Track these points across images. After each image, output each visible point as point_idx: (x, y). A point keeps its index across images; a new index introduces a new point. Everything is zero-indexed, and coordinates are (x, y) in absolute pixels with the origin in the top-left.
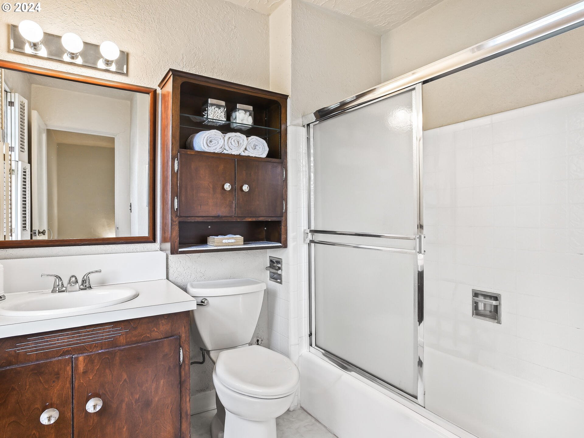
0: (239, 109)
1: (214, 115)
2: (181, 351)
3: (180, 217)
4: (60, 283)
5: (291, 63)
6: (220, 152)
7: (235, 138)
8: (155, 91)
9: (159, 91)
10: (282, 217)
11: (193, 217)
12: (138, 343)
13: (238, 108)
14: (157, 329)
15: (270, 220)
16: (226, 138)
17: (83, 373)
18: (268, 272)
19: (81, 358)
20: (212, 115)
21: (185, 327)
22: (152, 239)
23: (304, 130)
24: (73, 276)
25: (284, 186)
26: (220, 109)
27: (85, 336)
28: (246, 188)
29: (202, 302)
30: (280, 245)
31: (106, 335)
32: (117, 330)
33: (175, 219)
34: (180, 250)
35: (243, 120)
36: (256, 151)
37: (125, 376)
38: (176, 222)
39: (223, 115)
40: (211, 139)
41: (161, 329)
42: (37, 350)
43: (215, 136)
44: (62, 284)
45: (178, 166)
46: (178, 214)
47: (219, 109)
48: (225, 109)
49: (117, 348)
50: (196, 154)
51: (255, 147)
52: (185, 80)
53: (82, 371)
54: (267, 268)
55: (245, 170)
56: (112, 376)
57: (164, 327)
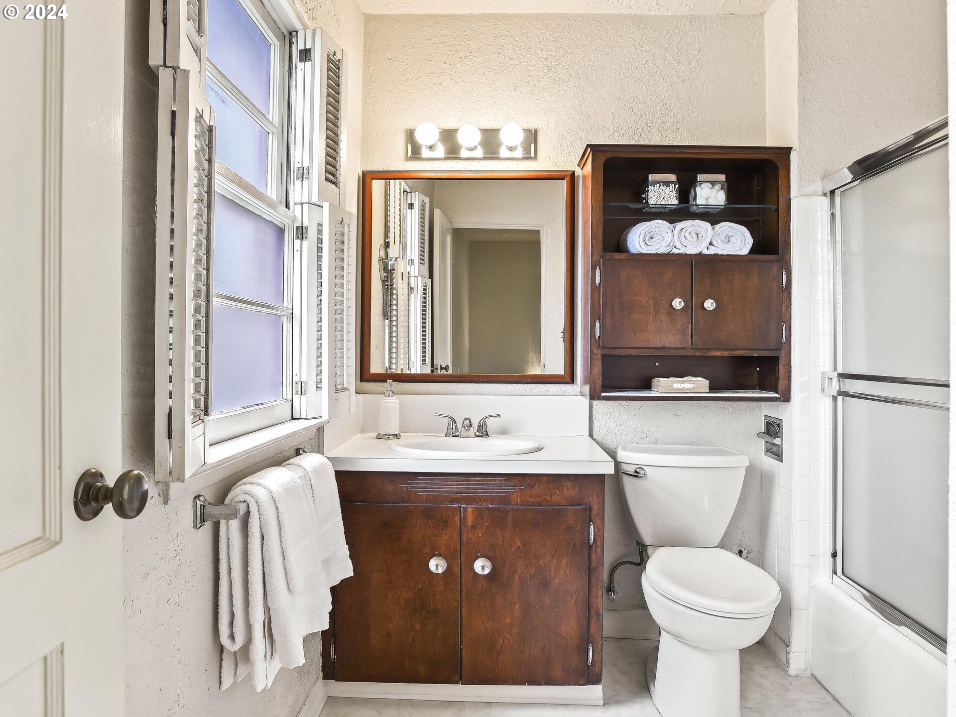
0: (701, 183)
1: (659, 198)
2: (592, 526)
3: (604, 348)
4: (454, 426)
5: (797, 91)
6: (667, 252)
7: (692, 228)
8: (573, 174)
9: (579, 172)
10: (781, 350)
11: (623, 349)
12: (535, 505)
13: (698, 181)
14: (559, 492)
15: (755, 355)
16: (677, 231)
17: (472, 526)
18: (763, 441)
19: (470, 509)
20: (655, 197)
21: (597, 496)
22: (569, 378)
23: (826, 201)
24: (467, 418)
25: (784, 299)
26: (669, 187)
27: (474, 485)
28: (709, 304)
29: (636, 472)
30: (777, 395)
31: (497, 489)
32: (509, 485)
33: (596, 351)
34: (603, 394)
35: (709, 198)
36: (729, 246)
37: (518, 542)
38: (597, 355)
39: (674, 194)
40: (650, 234)
41: (566, 493)
42: (426, 492)
43: (658, 229)
44: (456, 428)
45: (600, 277)
46: (601, 344)
47: (667, 187)
48: (677, 186)
49: (510, 507)
50: (627, 258)
51: (728, 239)
52: (609, 155)
53: (470, 524)
54: (759, 435)
55: (708, 277)
56: (504, 538)
57: (570, 491)
